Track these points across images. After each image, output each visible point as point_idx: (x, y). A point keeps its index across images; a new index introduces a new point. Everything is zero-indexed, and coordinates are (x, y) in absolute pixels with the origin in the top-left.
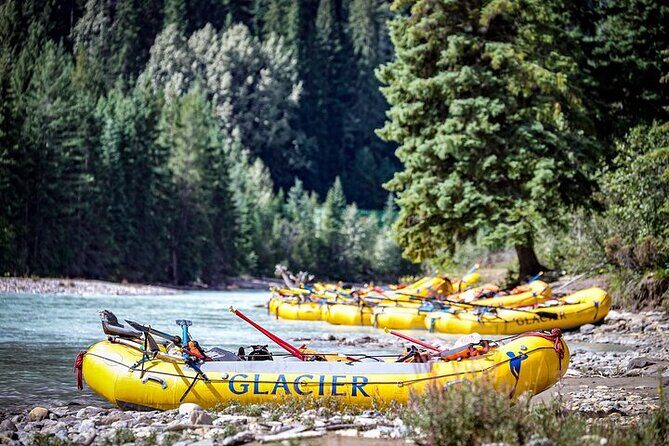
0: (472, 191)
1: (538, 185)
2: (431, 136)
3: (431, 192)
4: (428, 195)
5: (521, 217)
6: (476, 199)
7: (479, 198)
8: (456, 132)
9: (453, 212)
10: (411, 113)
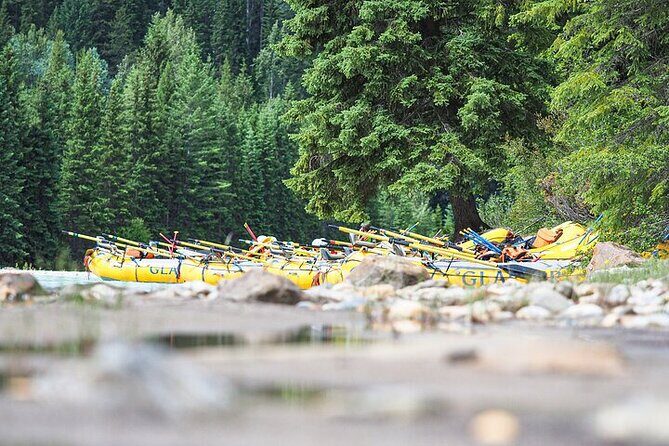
0: (384, 121)
1: (469, 112)
2: (336, 50)
3: (332, 121)
4: (329, 125)
5: (449, 155)
6: (390, 131)
7: (393, 131)
8: (364, 42)
9: (359, 149)
10: (310, 18)
